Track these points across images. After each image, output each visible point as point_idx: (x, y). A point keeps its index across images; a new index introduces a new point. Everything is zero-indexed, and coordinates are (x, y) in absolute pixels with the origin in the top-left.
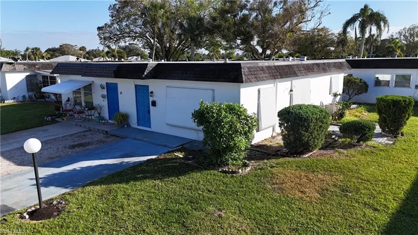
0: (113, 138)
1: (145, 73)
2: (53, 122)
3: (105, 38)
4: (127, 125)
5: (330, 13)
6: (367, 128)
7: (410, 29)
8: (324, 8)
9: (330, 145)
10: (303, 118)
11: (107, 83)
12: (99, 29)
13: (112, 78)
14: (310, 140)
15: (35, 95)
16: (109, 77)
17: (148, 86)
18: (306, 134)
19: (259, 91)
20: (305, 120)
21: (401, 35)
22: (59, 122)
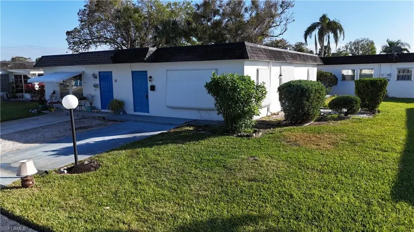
0: (112, 122)
1: (147, 57)
2: (39, 113)
3: (74, 43)
4: (123, 112)
5: (294, 20)
6: (354, 101)
7: (355, 43)
8: (289, 15)
9: (323, 119)
10: (304, 89)
11: (99, 72)
12: (68, 33)
13: (110, 63)
14: (310, 109)
15: (7, 95)
16: (106, 64)
17: (146, 71)
18: (308, 103)
19: (258, 71)
20: (306, 90)
21: (347, 48)
22: (46, 114)
